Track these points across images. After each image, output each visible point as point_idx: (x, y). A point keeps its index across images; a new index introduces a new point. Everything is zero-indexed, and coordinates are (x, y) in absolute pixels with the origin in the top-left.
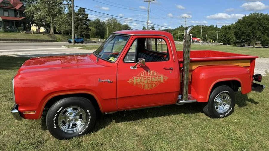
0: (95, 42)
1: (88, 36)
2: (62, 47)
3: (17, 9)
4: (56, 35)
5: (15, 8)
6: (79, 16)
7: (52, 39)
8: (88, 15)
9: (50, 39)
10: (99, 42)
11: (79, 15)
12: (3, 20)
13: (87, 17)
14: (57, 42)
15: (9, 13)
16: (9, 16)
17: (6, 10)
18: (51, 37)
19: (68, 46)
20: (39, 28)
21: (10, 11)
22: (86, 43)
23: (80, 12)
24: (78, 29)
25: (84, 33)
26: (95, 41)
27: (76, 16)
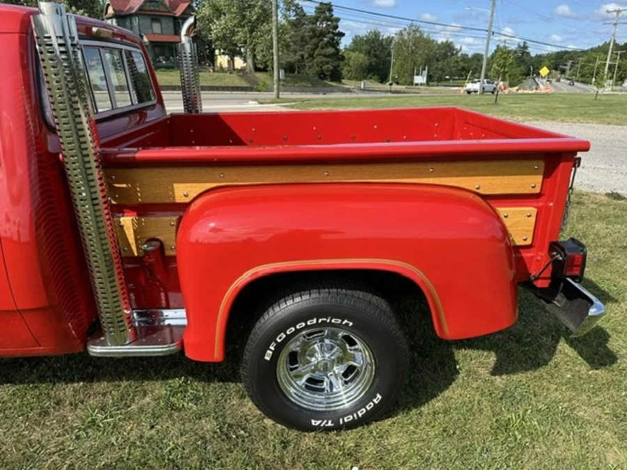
0: (348, 91)
1: (336, 76)
2: (250, 102)
3: (178, 15)
4: (259, 75)
5: (175, 12)
6: (318, 23)
7: (248, 85)
8: (338, 20)
9: (245, 84)
10: (361, 89)
11: (317, 20)
12: (151, 42)
13: (337, 27)
14: (259, 91)
15: (163, 26)
16: (162, 34)
17: (156, 18)
18: (248, 80)
19: (261, 101)
20: (233, 60)
21: (163, 20)
22: (325, 94)
23: (318, 15)
24: (314, 58)
25: (328, 66)
26: (349, 89)
27: (311, 26)
